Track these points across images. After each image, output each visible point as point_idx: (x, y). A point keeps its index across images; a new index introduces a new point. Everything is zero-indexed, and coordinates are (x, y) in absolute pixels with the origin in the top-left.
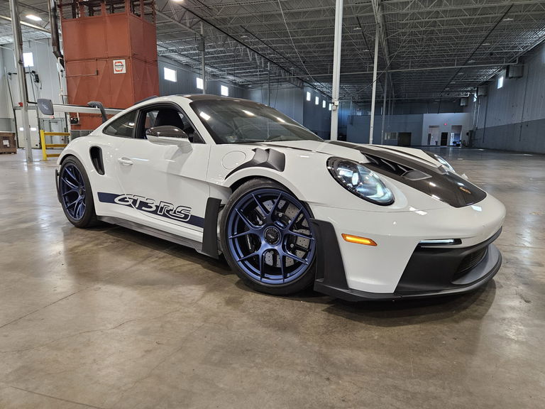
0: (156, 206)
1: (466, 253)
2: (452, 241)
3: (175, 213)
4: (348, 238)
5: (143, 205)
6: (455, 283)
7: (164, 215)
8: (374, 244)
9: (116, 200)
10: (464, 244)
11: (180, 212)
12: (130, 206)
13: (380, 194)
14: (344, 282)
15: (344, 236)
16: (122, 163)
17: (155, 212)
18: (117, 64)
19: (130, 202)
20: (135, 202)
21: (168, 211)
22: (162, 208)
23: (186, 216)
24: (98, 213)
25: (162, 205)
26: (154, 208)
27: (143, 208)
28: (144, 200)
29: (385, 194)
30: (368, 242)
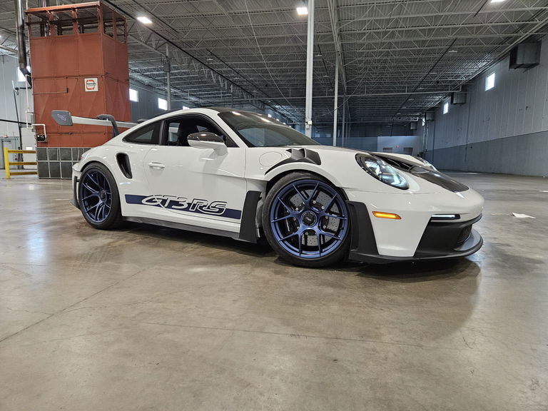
0: (188, 204)
1: (464, 226)
2: (454, 216)
3: (209, 208)
4: (378, 215)
5: (173, 204)
6: (456, 249)
7: (197, 211)
8: (398, 218)
9: (144, 201)
10: (463, 219)
11: (215, 207)
12: (158, 205)
13: (396, 182)
14: (375, 250)
15: (374, 212)
16: (151, 167)
17: (187, 209)
18: (89, 82)
19: (159, 202)
20: (164, 202)
21: (201, 208)
22: (195, 205)
23: (221, 210)
24: (124, 214)
25: (195, 202)
26: (186, 206)
27: (173, 207)
28: (175, 199)
29: (401, 181)
30: (394, 216)
